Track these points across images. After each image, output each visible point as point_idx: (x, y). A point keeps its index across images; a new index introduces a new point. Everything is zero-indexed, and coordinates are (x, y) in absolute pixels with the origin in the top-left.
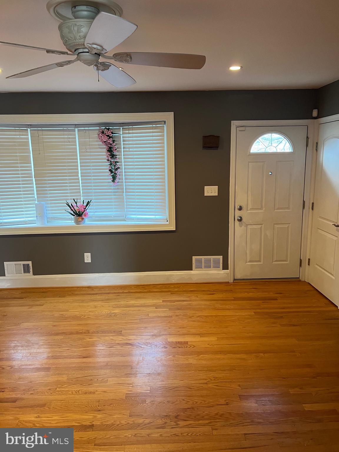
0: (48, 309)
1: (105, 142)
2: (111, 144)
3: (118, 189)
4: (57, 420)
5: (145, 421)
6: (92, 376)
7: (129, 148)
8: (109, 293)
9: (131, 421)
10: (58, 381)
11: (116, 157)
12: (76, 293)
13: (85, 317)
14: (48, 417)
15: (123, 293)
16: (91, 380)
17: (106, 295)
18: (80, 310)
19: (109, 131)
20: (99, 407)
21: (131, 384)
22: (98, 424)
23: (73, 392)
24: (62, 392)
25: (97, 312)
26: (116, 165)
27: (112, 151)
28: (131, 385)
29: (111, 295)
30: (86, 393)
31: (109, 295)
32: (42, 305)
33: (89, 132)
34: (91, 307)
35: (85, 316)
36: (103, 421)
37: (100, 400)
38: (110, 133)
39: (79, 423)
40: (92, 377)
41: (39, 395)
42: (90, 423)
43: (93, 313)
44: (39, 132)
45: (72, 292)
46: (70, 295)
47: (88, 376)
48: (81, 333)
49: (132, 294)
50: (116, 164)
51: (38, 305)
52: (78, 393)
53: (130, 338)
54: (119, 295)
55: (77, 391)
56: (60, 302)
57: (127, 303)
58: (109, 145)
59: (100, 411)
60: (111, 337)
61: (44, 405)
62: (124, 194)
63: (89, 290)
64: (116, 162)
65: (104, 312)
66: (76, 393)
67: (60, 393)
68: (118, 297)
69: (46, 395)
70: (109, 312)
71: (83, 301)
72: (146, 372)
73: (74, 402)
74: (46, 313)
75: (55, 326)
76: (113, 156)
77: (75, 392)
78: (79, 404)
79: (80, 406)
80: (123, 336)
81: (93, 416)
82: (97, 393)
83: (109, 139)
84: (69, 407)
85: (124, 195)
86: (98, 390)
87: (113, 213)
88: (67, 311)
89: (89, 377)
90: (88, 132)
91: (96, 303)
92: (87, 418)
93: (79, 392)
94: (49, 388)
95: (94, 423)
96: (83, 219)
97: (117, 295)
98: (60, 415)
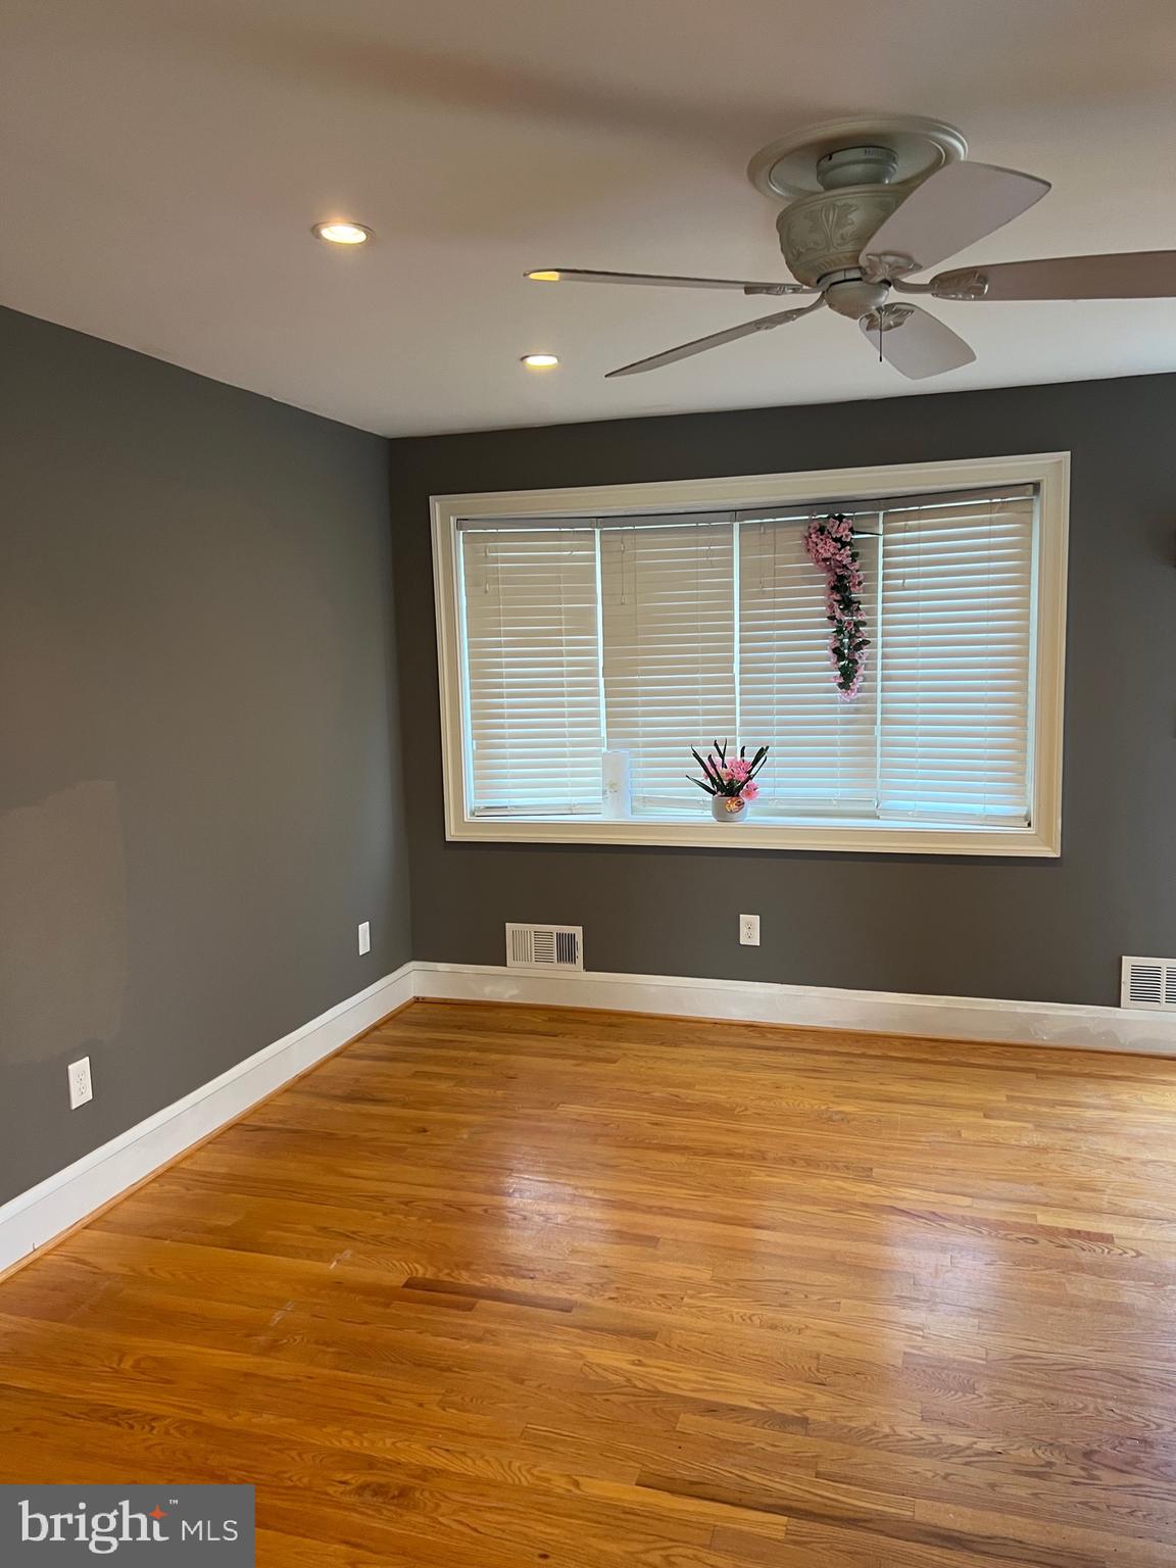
0: (632, 1073)
1: (825, 560)
2: (844, 566)
3: (857, 711)
4: (696, 1382)
5: (975, 1443)
6: (788, 1282)
7: (904, 577)
8: (817, 1052)
9: (927, 1432)
10: (684, 1278)
11: (858, 609)
12: (711, 1038)
13: (749, 1113)
14: (668, 1370)
15: (863, 1055)
16: (786, 1293)
17: (808, 1055)
18: (727, 1089)
19: (842, 525)
20: (817, 1374)
21: (918, 1329)
22: (823, 1419)
23: (735, 1316)
24: (700, 1311)
25: (784, 1104)
26: (857, 635)
27: (847, 589)
28: (921, 1333)
29: (826, 1058)
30: (774, 1327)
31: (816, 1056)
32: (615, 1062)
33: (775, 533)
34: (763, 1085)
35: (746, 1109)
36: (837, 1414)
37: (822, 1356)
38: (847, 532)
39: (762, 1404)
40: (789, 1286)
41: (635, 1307)
42: (797, 1410)
43: (772, 1104)
44: (625, 537)
45: (698, 1034)
46: (693, 1042)
47: (775, 1281)
48: (741, 1156)
49: (894, 1063)
50: (857, 631)
51: (599, 1060)
52: (748, 1321)
53: (904, 1195)
54: (851, 1062)
55: (745, 1315)
56: (668, 1060)
57: (882, 1087)
58: (838, 570)
59: (824, 1385)
60: (837, 1182)
61: (650, 1336)
62: (878, 728)
63: (752, 1034)
64: (858, 624)
65: (807, 1106)
66: (744, 1320)
67: (693, 1310)
68: (847, 1067)
69: (654, 1310)
70: (823, 1108)
71: (735, 1065)
72: (966, 1304)
73: (741, 1345)
74: (627, 1086)
75: (657, 1124)
76: (848, 604)
77: (741, 1317)
78: (757, 1353)
79: (761, 1359)
80: (877, 1183)
81: (804, 1394)
82: (808, 1332)
83: (840, 550)
84: (727, 1353)
85: (877, 733)
86: (811, 1326)
87: (838, 792)
88: (689, 1086)
89: (779, 1284)
90: (772, 531)
91: (779, 1076)
92: (785, 1397)
93: (751, 1320)
94: (660, 1292)
95: (807, 1414)
96: (741, 804)
97: (846, 1059)
98: (703, 1371)
